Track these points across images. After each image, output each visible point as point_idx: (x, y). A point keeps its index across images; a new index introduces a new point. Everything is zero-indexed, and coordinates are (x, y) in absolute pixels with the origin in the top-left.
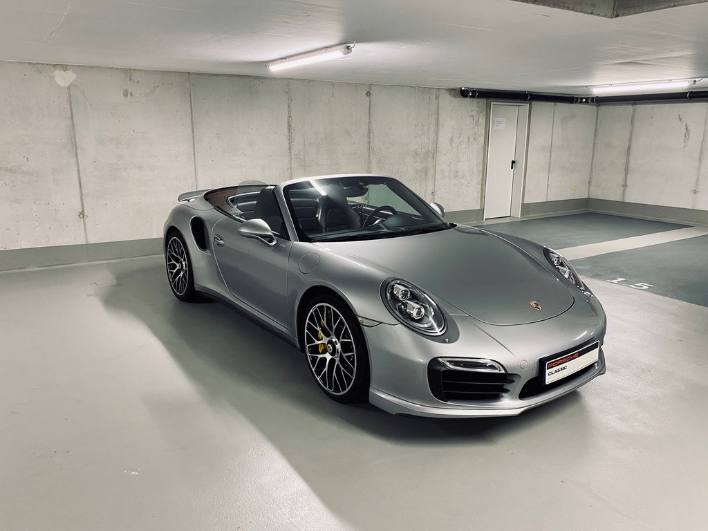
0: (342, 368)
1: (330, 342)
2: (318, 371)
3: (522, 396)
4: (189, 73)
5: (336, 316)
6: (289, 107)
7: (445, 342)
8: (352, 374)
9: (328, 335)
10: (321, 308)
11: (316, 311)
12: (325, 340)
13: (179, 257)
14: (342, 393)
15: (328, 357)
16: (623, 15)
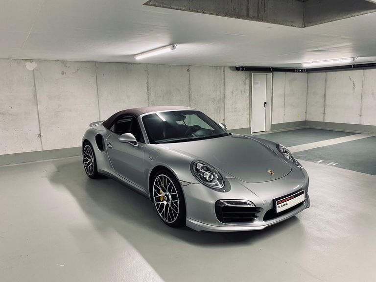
0: (172, 209)
1: (166, 195)
2: (160, 211)
3: (265, 219)
4: (95, 62)
5: (169, 181)
6: (148, 77)
7: (224, 192)
8: (177, 211)
9: (165, 191)
10: (161, 177)
11: (158, 179)
12: (164, 194)
13: (90, 155)
14: (172, 222)
15: (165, 203)
16: (308, 26)
